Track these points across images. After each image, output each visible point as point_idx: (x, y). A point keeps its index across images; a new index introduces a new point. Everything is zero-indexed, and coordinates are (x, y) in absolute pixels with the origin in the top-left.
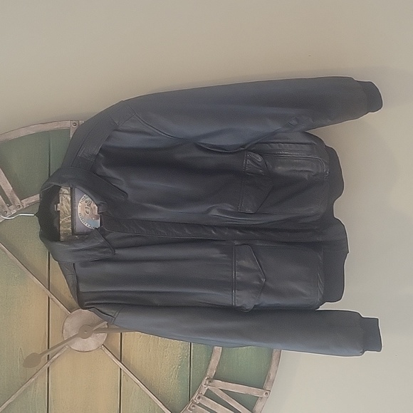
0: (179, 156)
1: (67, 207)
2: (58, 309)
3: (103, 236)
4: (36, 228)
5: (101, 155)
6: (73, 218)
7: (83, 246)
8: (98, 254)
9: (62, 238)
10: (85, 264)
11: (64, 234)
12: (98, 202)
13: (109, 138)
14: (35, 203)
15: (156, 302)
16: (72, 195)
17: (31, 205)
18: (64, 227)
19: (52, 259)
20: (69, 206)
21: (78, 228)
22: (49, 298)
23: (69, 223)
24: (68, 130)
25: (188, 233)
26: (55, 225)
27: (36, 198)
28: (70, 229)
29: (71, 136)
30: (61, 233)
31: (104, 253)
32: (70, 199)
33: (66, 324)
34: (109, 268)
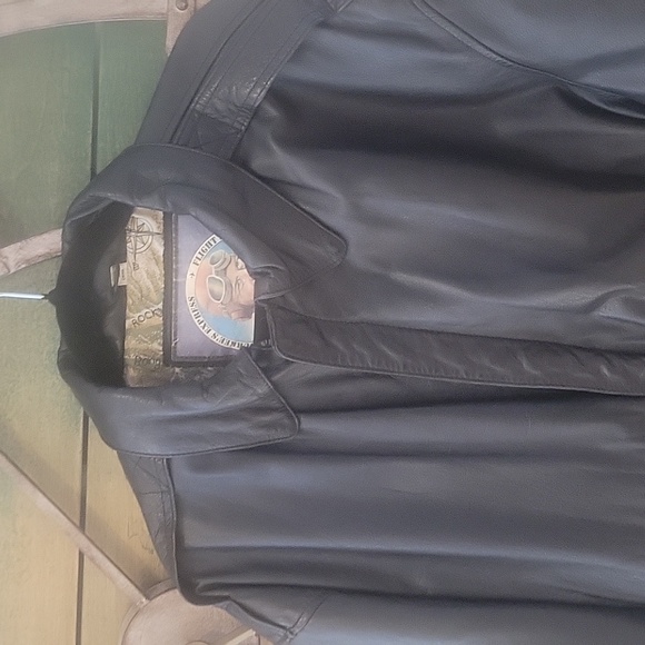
0: (505, 128)
1: (151, 276)
2: (111, 586)
3: (268, 372)
4: (45, 336)
5: (272, 111)
6: (168, 312)
7: (201, 406)
8: (249, 432)
9: (131, 373)
10: (202, 463)
11: (138, 361)
12: (259, 265)
13: (300, 53)
14: (49, 258)
15: (422, 581)
16: (169, 236)
17: (33, 265)
18: (140, 339)
19: (94, 433)
20: (159, 271)
21: (185, 345)
22: (81, 555)
23: (156, 327)
24: (160, 25)
25: (530, 373)
26: (110, 329)
27: (50, 242)
28: (157, 346)
29: (170, 44)
30: (130, 357)
31: (267, 426)
32: (160, 250)
33: (132, 634)
34: (282, 476)
